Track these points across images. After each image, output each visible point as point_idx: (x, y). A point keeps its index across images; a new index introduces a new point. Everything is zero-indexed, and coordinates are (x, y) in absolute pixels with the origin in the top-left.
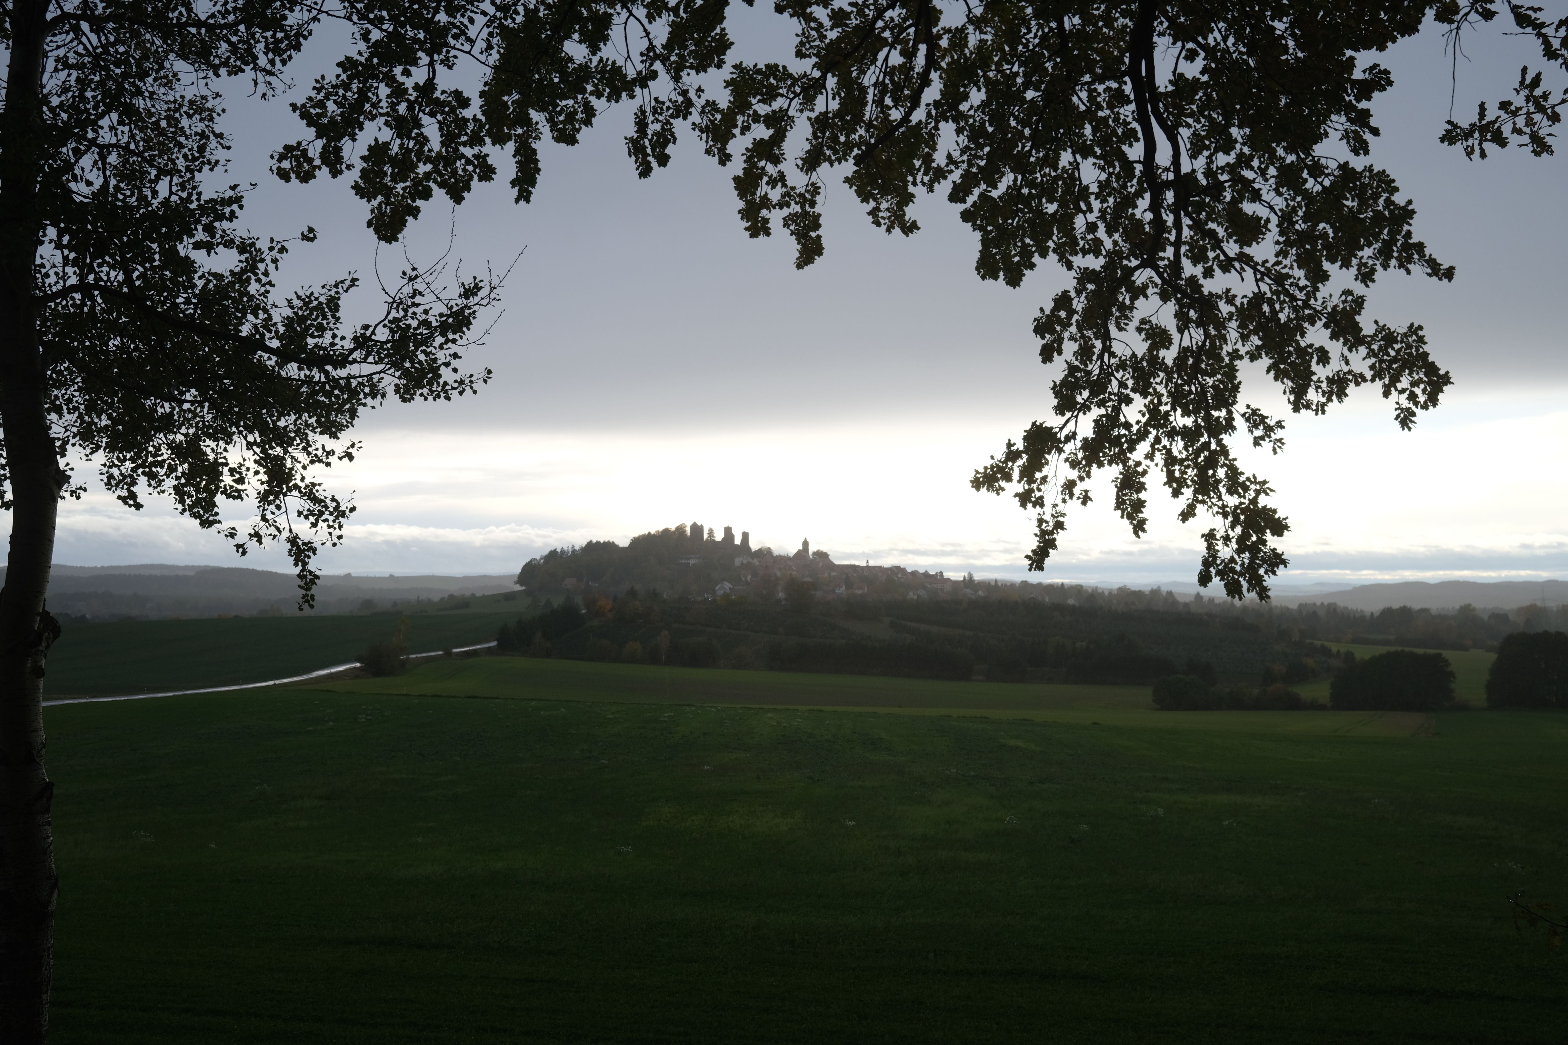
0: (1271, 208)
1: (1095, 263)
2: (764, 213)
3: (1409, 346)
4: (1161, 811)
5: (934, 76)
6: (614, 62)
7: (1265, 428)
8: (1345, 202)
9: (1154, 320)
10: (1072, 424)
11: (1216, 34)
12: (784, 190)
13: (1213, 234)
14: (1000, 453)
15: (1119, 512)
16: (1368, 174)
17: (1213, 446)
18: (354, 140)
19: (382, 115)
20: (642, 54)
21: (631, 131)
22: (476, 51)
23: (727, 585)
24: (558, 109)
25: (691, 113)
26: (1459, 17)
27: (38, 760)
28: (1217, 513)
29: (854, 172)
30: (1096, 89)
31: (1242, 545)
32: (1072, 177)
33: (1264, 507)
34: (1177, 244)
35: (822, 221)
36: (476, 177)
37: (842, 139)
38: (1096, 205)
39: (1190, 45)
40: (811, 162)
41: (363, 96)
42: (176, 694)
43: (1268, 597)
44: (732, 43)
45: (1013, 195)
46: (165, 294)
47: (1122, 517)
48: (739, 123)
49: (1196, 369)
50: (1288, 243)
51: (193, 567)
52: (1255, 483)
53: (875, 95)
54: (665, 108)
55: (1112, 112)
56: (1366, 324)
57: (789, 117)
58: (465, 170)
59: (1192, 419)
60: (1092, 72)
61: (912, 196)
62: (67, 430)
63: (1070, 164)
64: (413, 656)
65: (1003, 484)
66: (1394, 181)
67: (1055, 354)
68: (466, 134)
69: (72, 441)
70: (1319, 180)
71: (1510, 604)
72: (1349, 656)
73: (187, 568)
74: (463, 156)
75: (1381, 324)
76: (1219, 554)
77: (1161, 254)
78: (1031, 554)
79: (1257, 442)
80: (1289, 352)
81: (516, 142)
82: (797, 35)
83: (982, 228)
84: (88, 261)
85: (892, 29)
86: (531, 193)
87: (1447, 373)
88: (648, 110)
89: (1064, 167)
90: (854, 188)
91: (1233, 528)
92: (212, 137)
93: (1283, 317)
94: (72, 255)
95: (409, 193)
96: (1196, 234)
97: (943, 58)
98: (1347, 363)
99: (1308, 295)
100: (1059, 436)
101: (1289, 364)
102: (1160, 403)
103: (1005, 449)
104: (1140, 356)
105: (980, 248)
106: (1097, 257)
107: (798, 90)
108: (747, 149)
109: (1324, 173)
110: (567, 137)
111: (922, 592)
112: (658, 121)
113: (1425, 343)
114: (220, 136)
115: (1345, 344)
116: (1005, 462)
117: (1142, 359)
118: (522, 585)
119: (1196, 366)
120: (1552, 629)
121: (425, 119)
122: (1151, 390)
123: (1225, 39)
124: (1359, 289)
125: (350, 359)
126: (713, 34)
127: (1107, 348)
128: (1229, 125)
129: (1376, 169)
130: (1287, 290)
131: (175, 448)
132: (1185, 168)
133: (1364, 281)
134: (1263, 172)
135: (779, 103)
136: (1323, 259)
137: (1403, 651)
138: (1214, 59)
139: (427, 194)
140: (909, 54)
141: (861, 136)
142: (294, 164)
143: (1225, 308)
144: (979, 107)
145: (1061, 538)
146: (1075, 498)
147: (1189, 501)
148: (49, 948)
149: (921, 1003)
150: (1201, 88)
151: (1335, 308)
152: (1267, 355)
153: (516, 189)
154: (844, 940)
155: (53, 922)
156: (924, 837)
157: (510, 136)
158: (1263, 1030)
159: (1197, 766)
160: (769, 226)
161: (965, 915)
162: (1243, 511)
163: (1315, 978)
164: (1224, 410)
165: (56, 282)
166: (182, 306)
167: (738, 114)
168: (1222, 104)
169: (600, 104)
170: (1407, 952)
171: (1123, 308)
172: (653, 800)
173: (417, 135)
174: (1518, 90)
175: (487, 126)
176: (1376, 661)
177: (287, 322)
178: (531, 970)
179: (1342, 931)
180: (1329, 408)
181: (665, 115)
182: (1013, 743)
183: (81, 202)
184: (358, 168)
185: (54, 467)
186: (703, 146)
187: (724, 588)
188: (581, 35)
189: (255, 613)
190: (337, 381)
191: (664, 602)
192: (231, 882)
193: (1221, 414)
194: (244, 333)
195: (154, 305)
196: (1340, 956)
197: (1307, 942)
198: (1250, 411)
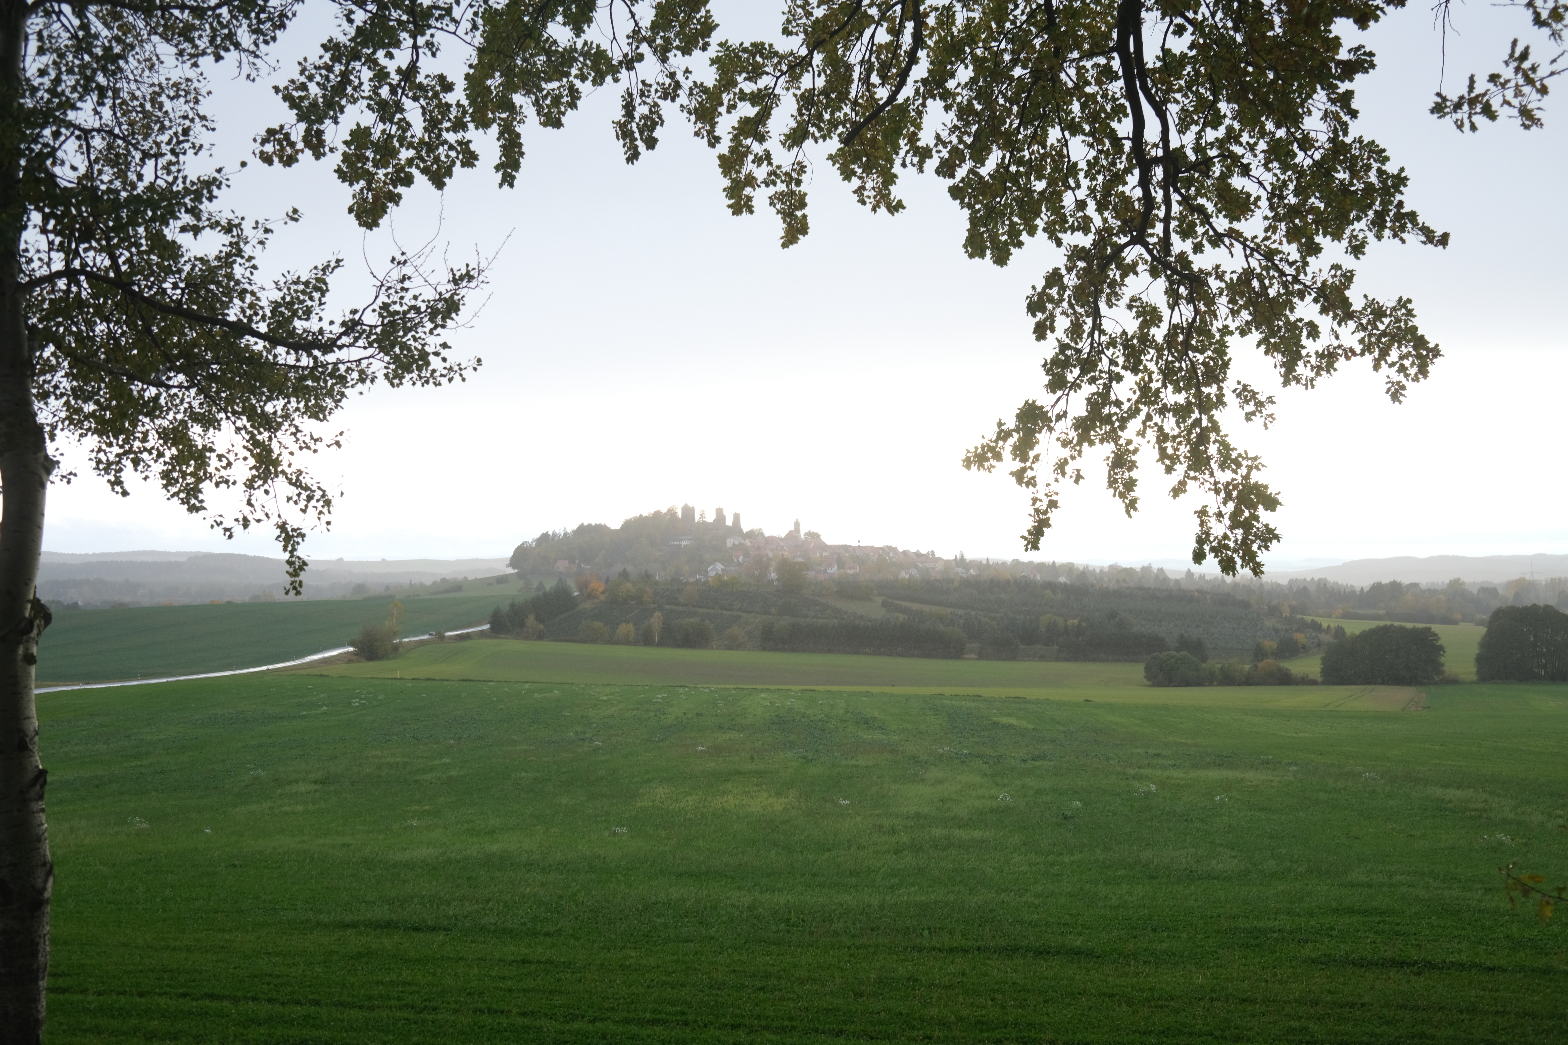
0: (1260, 183)
1: (1085, 241)
2: (748, 191)
3: (1398, 320)
4: (1153, 788)
5: (922, 54)
6: (598, 46)
7: (1256, 404)
8: (1336, 175)
10: (1063, 400)
11: (1205, 9)
12: (770, 168)
13: (1201, 210)
14: (992, 433)
15: (1112, 491)
16: (1358, 146)
17: (1205, 423)
18: (336, 122)
19: (363, 98)
20: (628, 37)
21: (619, 115)
22: (461, 31)
23: (719, 566)
24: (545, 92)
25: (678, 96)
27: (31, 747)
28: (1209, 489)
29: (839, 150)
30: (1084, 67)
31: (1236, 522)
32: (1060, 154)
33: (1256, 483)
34: (1167, 220)
35: (807, 200)
36: (458, 163)
37: (827, 116)
38: (1085, 183)
39: (1179, 20)
40: (796, 138)
41: (345, 79)
42: (170, 679)
43: (1262, 572)
44: (717, 25)
45: (1001, 173)
46: (152, 279)
47: (1114, 496)
48: (726, 102)
49: (1187, 345)
50: (1277, 218)
51: (185, 553)
52: (1247, 458)
53: (861, 73)
54: (652, 90)
55: (1101, 88)
56: (1356, 297)
57: (775, 96)
58: (447, 156)
59: (1184, 394)
60: (1079, 48)
61: (897, 175)
62: (55, 416)
63: (1058, 141)
64: (406, 640)
65: (993, 462)
66: (1384, 151)
67: (1048, 332)
68: (450, 120)
69: (60, 426)
70: (1310, 153)
71: (1499, 578)
72: (1340, 631)
73: (178, 554)
74: (445, 142)
75: (1370, 298)
76: (1212, 531)
77: (1150, 231)
78: (1026, 534)
79: (1249, 417)
80: (1279, 326)
81: (499, 125)
82: (784, 13)
83: (970, 206)
84: (74, 246)
86: (514, 177)
87: (1437, 345)
88: (635, 92)
89: (1052, 145)
90: (837, 165)
91: (1225, 504)
92: (197, 120)
93: (1272, 293)
94: (58, 240)
95: (391, 179)
96: (1184, 209)
97: (931, 36)
98: (1337, 337)
99: (1297, 270)
100: (1049, 414)
101: (1279, 339)
102: (1151, 380)
103: (996, 429)
104: (1130, 334)
105: (968, 227)
106: (1086, 235)
107: (784, 68)
108: (733, 128)
109: (1313, 146)
110: (553, 121)
111: (914, 572)
112: (645, 103)
113: (1414, 316)
114: (203, 118)
115: (1334, 318)
116: (996, 441)
117: (1133, 337)
118: (514, 568)
119: (1186, 342)
120: (1541, 603)
121: (408, 103)
122: (1141, 367)
123: (1213, 15)
124: (1348, 262)
125: (339, 344)
126: (698, 16)
127: (1097, 326)
128: (1216, 100)
130: (1276, 266)
131: (163, 434)
132: (1174, 143)
133: (1354, 255)
134: (1252, 148)
135: (765, 81)
136: (1314, 233)
137: (1392, 625)
138: (1203, 35)
139: (408, 181)
140: (896, 32)
141: (846, 114)
142: (278, 147)
143: (1214, 284)
144: (967, 84)
145: (1054, 516)
146: (1067, 476)
147: (1181, 478)
148: (45, 935)
149: (916, 980)
150: (1189, 63)
151: (1324, 283)
152: (1257, 329)
153: (500, 174)
154: (839, 918)
155: (48, 909)
156: (918, 815)
157: (494, 120)
158: (1256, 1003)
159: (1189, 742)
160: (753, 203)
161: (959, 892)
162: (1235, 487)
163: (1307, 951)
164: (1215, 386)
165: (40, 267)
166: (169, 291)
167: (723, 92)
168: (1211, 80)
169: (585, 87)
170: (1398, 924)
171: (1113, 284)
172: (648, 781)
173: (400, 120)
174: (1507, 63)
175: (471, 111)
176: (1366, 636)
177: (276, 305)
178: (527, 951)
179: (1334, 904)
180: (1318, 382)
181: (654, 97)
182: (1005, 720)
183: (66, 188)
184: (341, 152)
185: (41, 455)
186: (691, 128)
187: (716, 569)
188: (565, 17)
189: (247, 599)
190: (324, 366)
191: (657, 583)
192: (226, 867)
193: (1211, 390)
194: (232, 318)
195: (141, 291)
196: (1332, 929)
197: (1299, 915)
198: (1241, 387)
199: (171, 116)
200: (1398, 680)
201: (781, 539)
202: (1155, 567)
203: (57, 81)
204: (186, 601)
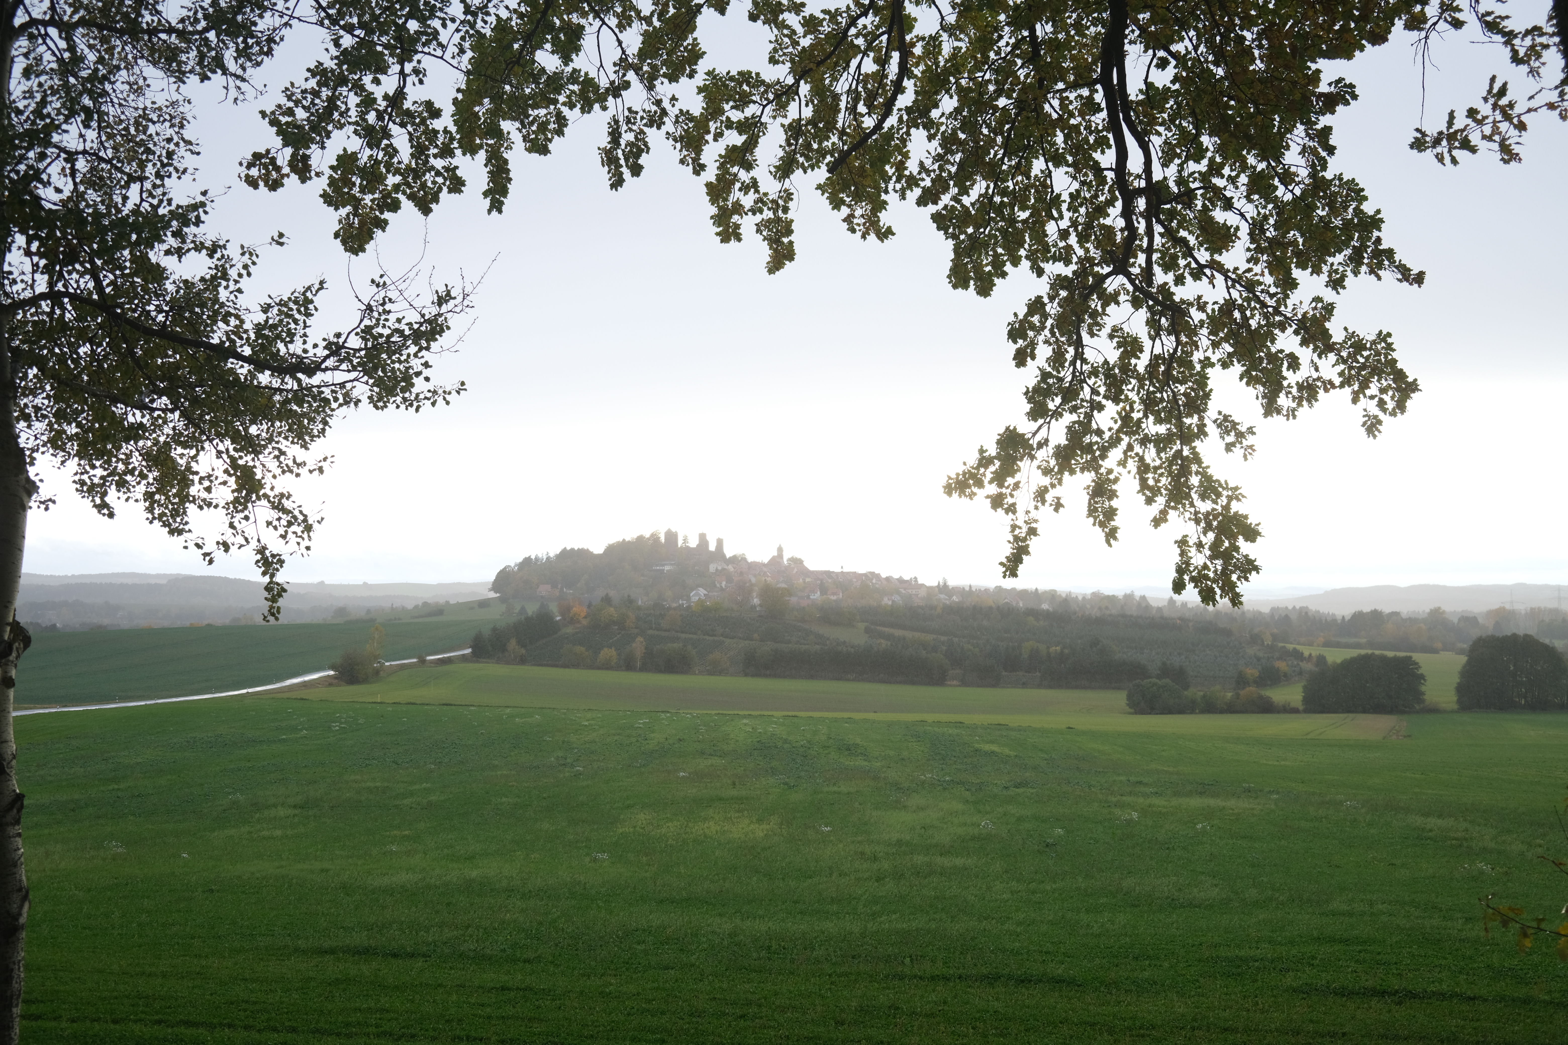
0: (1242, 215)
1: (1068, 271)
2: (735, 218)
3: (1378, 354)
4: (1135, 815)
5: (909, 84)
6: (586, 74)
7: (1236, 435)
8: (1316, 211)
9: (1126, 328)
10: (1045, 429)
11: (1187, 42)
12: (757, 196)
13: (1184, 242)
14: (973, 459)
15: (1091, 520)
16: (1337, 183)
17: (1186, 454)
18: (323, 148)
19: (349, 123)
20: (615, 64)
21: (604, 141)
22: (448, 56)
23: (702, 592)
24: (531, 118)
25: (664, 123)
26: (1428, 26)
27: (8, 771)
28: (1190, 519)
29: (827, 179)
30: (1067, 97)
31: (1216, 552)
32: (1044, 185)
33: (1236, 513)
34: (1149, 251)
35: (794, 226)
36: (445, 189)
37: (815, 146)
38: (1068, 214)
39: (1161, 53)
40: (785, 169)
41: (332, 103)
42: (148, 702)
43: (1241, 603)
44: (704, 53)
45: (985, 202)
46: (136, 302)
47: (1094, 524)
48: (712, 130)
49: (1168, 376)
50: (1259, 250)
51: (164, 576)
52: (1227, 488)
53: (848, 102)
54: (638, 117)
55: (1084, 119)
56: (1336, 330)
57: (762, 124)
58: (434, 182)
59: (1165, 425)
60: (1063, 79)
61: (885, 203)
62: (36, 438)
63: (1042, 171)
64: (387, 664)
65: (975, 489)
66: (1363, 190)
67: (1029, 359)
68: (437, 146)
69: (42, 449)
70: (1290, 188)
71: (1479, 607)
72: (1321, 660)
73: (158, 576)
74: (433, 168)
75: (1350, 331)
76: (1192, 561)
77: (1133, 261)
78: (1005, 561)
79: (1229, 447)
80: (1260, 358)
81: (487, 151)
82: (771, 42)
83: (954, 237)
84: (58, 268)
85: (865, 36)
86: (502, 203)
87: (1416, 380)
88: (621, 119)
89: (1036, 176)
90: (826, 195)
91: (1205, 534)
92: (182, 144)
93: (1253, 323)
94: (43, 262)
95: (378, 205)
96: (1167, 242)
97: (917, 65)
98: (1317, 369)
99: (1278, 302)
100: (1030, 442)
101: (1260, 371)
102: (1132, 410)
103: (978, 456)
104: (1112, 362)
105: (953, 257)
106: (1068, 265)
107: (771, 96)
108: (720, 155)
109: (1294, 181)
110: (538, 147)
111: (896, 598)
112: (631, 130)
113: (1394, 350)
114: (189, 143)
115: (1314, 351)
116: (978, 468)
117: (1114, 366)
118: (496, 592)
119: (1168, 372)
120: (1521, 632)
121: (395, 129)
122: (1123, 397)
123: (1196, 48)
124: (1329, 295)
125: (323, 366)
126: (685, 44)
127: (1079, 355)
128: (1198, 134)
129: (1345, 178)
130: (1258, 297)
131: (147, 455)
132: (1157, 175)
133: (1335, 288)
134: (1232, 180)
135: (751, 110)
136: (1293, 266)
137: (1373, 654)
138: (1185, 68)
139: (395, 207)
140: (882, 62)
141: (834, 144)
142: (263, 171)
143: (1196, 316)
144: (951, 113)
145: (1033, 543)
146: (1047, 504)
147: (1162, 507)
148: (19, 961)
149: (898, 1008)
150: (1172, 97)
151: (1305, 315)
152: (1239, 362)
153: (488, 200)
154: (820, 946)
155: (24, 935)
156: (899, 842)
157: (481, 147)
158: (1237, 1032)
159: (1171, 769)
160: (740, 231)
161: (941, 920)
162: (1215, 517)
163: (1289, 980)
164: (1196, 417)
165: (23, 290)
166: (153, 314)
167: (711, 120)
168: (1193, 114)
169: (572, 115)
170: (1379, 953)
171: (1094, 314)
172: (628, 807)
173: (387, 145)
174: (1486, 100)
175: (458, 137)
176: (1348, 665)
177: (259, 328)
178: (506, 978)
179: (1315, 933)
180: (1300, 412)
181: (639, 125)
182: (987, 747)
183: (50, 209)
184: (327, 176)
185: (23, 477)
186: (677, 156)
187: (699, 594)
188: (553, 45)
189: (227, 622)
190: (309, 388)
191: (639, 608)
192: (204, 892)
193: (1191, 421)
194: (215, 341)
195: (124, 313)
196: (1314, 958)
197: (1280, 944)
198: (1221, 417)
199: (156, 139)
200: (1379, 709)
201: (764, 565)
202: (1138, 594)
203: (43, 103)
204: (166, 624)
